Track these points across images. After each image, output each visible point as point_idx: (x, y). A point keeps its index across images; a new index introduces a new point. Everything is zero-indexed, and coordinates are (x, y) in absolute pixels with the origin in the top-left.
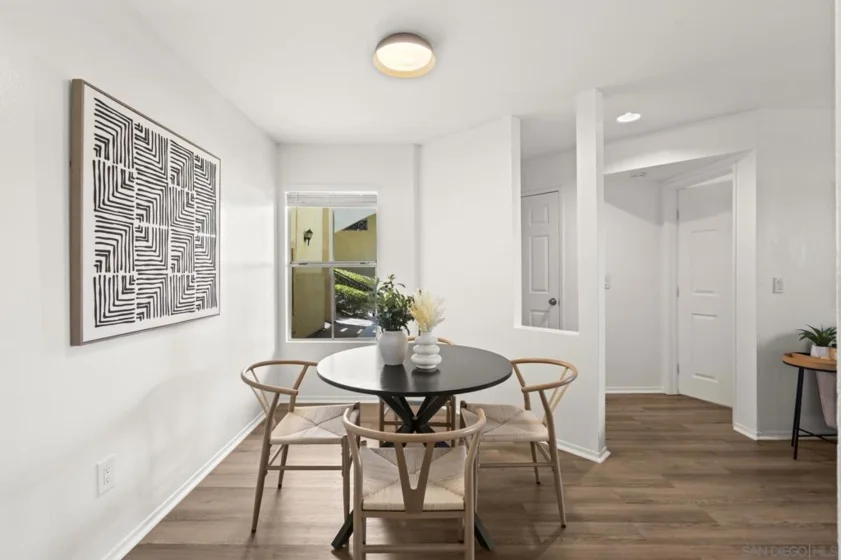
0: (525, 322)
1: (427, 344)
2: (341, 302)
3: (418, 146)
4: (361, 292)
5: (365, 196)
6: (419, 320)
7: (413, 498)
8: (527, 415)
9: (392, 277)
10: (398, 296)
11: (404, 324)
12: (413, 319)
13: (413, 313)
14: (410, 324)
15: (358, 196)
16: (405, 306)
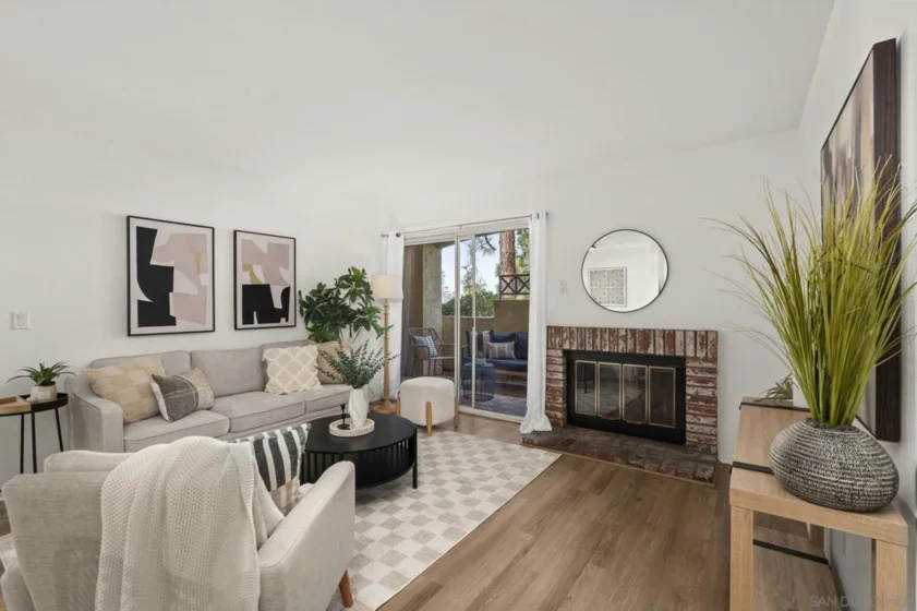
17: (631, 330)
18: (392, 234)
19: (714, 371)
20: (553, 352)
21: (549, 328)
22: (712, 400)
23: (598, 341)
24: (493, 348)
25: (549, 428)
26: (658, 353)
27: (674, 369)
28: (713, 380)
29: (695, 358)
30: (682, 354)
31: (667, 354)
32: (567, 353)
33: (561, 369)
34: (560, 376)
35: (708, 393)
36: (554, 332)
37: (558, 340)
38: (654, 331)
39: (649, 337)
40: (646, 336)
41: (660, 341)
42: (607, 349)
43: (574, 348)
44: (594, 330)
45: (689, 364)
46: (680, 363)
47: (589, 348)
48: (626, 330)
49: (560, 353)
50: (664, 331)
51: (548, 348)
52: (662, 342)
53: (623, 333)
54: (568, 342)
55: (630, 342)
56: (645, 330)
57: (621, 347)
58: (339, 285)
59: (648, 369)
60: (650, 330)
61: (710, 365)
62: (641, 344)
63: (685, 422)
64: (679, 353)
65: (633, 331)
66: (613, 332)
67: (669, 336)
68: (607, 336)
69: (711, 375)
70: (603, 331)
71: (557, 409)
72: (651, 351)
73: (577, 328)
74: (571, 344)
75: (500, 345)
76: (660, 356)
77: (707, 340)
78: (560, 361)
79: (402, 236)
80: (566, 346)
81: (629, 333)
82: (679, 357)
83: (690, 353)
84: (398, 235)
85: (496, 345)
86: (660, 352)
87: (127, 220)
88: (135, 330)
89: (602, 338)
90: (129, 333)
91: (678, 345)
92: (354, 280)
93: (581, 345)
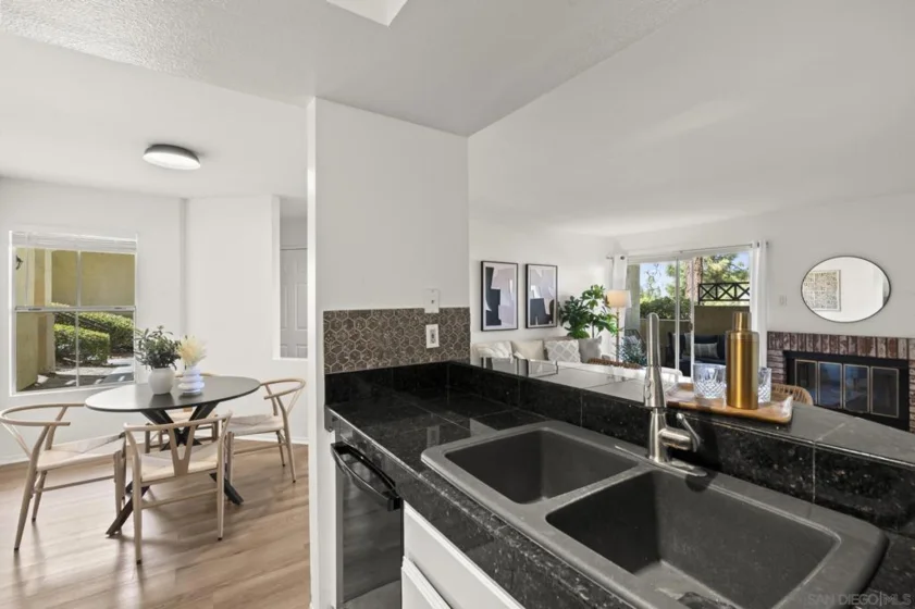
0: (282, 355)
1: (192, 375)
2: (62, 347)
3: (185, 201)
4: (97, 333)
5: (119, 242)
6: (185, 358)
7: (181, 467)
8: (275, 418)
9: (161, 327)
10: (166, 341)
11: (171, 362)
12: (180, 358)
13: (179, 353)
14: (177, 362)
15: (112, 242)
16: (173, 349)
17: (853, 337)
18: (617, 258)
20: (772, 352)
21: (769, 333)
23: (819, 344)
26: (880, 356)
27: (898, 371)
30: (905, 358)
31: (890, 357)
32: (785, 353)
33: (781, 365)
34: (781, 371)
36: (774, 336)
37: (778, 343)
38: (876, 338)
39: (871, 343)
40: (868, 342)
41: (882, 347)
42: (828, 351)
43: (795, 349)
44: (815, 336)
45: (912, 366)
46: (904, 365)
47: (809, 350)
48: (848, 337)
49: (780, 353)
50: (886, 339)
51: (768, 349)
52: (884, 347)
53: (845, 339)
54: (788, 344)
55: (850, 346)
56: (866, 338)
57: (842, 350)
58: (584, 298)
59: (870, 370)
60: (871, 338)
62: (862, 347)
63: (909, 413)
64: (902, 356)
65: (855, 339)
66: (834, 338)
67: (892, 343)
68: (828, 341)
70: (824, 337)
72: (873, 354)
73: (798, 334)
74: (792, 346)
75: (704, 345)
76: (882, 359)
78: (781, 359)
79: (626, 259)
80: (787, 348)
81: (850, 340)
82: (902, 360)
84: (622, 258)
85: (699, 346)
86: (883, 355)
87: (482, 263)
88: (485, 328)
89: (822, 342)
90: (482, 329)
91: (901, 350)
92: (594, 293)
93: (802, 347)
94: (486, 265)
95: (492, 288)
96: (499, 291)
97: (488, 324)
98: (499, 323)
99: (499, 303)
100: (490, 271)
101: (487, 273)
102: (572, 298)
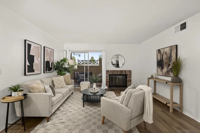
19: (131, 76)
20: (107, 75)
21: (106, 71)
22: (131, 80)
23: (115, 72)
24: (80, 75)
25: (108, 88)
28: (131, 77)
29: (129, 74)
32: (109, 74)
33: (108, 77)
35: (130, 79)
36: (107, 71)
37: (108, 73)
38: (123, 70)
41: (124, 72)
42: (116, 74)
43: (111, 74)
44: (114, 71)
45: (128, 75)
47: (113, 74)
49: (108, 75)
53: (119, 71)
55: (120, 72)
57: (118, 73)
58: (61, 62)
59: (121, 76)
61: (130, 75)
63: (127, 84)
64: (127, 74)
65: (120, 71)
67: (125, 71)
69: (130, 77)
70: (116, 71)
71: (108, 85)
73: (111, 70)
74: (110, 73)
77: (130, 72)
79: (70, 51)
80: (110, 74)
83: (128, 74)
85: (81, 75)
86: (124, 74)
87: (25, 41)
88: (27, 74)
89: (116, 72)
90: (25, 75)
91: (127, 73)
92: (64, 60)
93: (112, 73)
94: (27, 42)
95: (31, 54)
96: (34, 56)
97: (28, 72)
98: (33, 71)
99: (33, 62)
100: (29, 46)
101: (28, 47)
102: (58, 61)
